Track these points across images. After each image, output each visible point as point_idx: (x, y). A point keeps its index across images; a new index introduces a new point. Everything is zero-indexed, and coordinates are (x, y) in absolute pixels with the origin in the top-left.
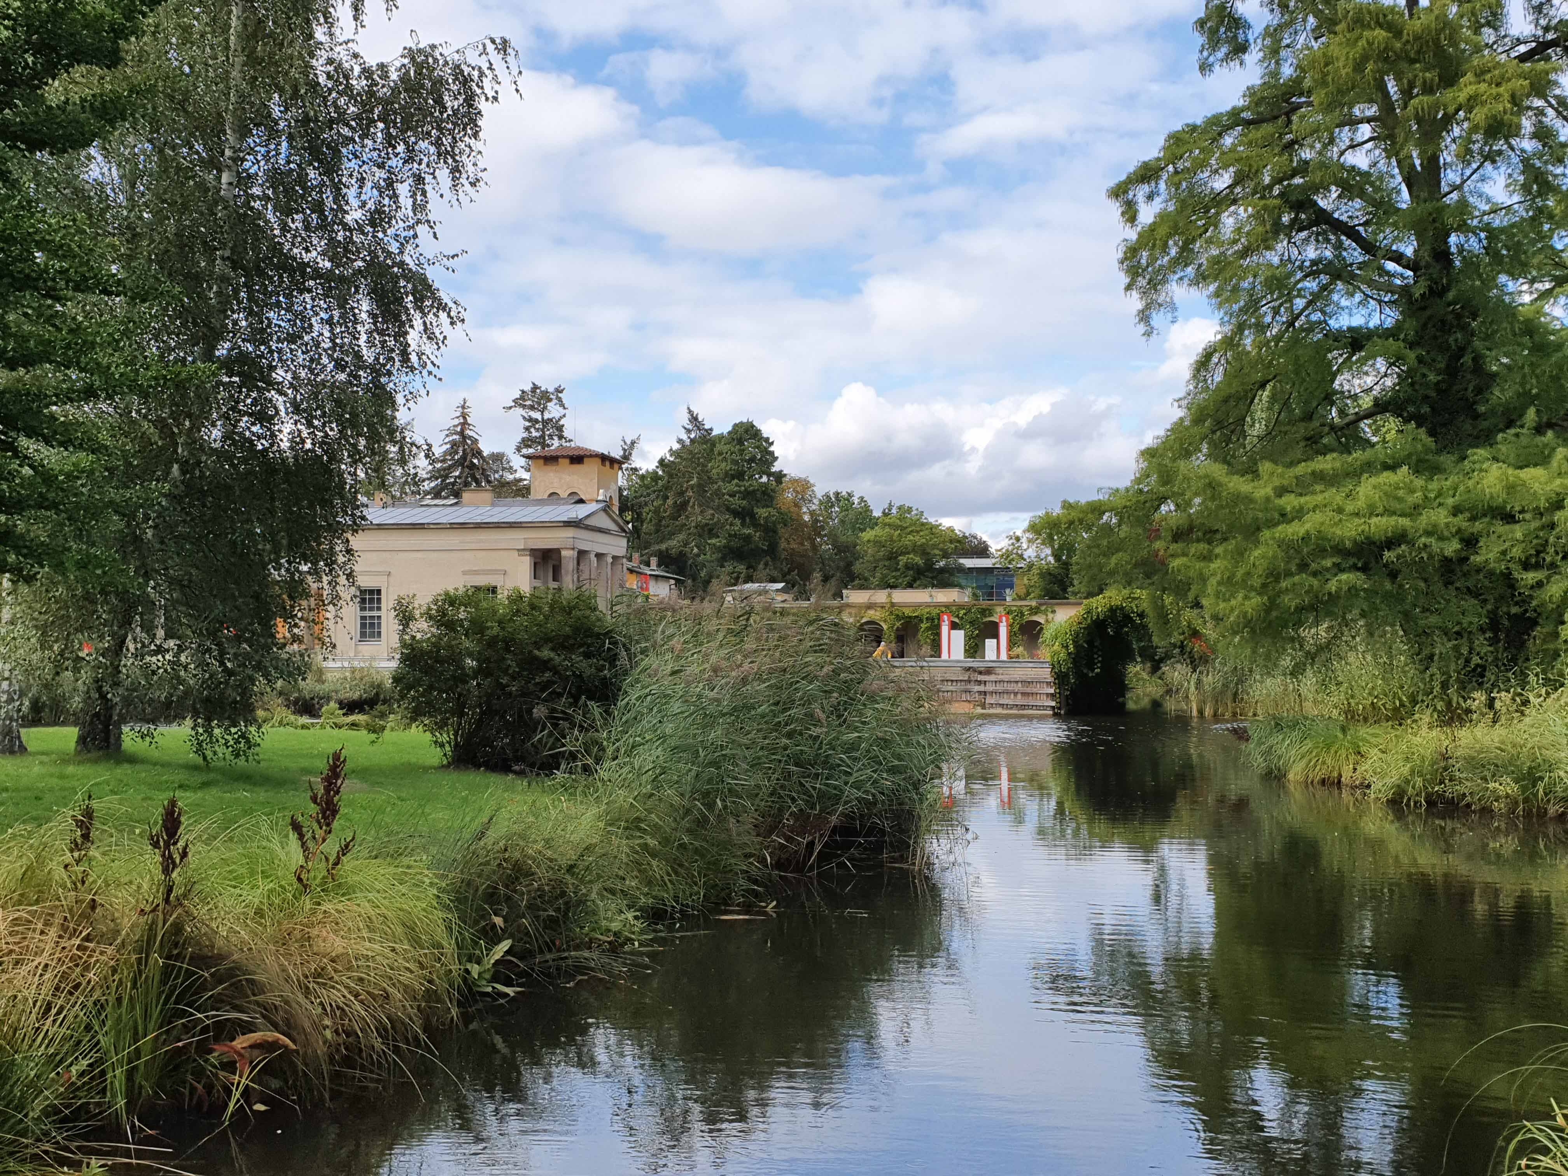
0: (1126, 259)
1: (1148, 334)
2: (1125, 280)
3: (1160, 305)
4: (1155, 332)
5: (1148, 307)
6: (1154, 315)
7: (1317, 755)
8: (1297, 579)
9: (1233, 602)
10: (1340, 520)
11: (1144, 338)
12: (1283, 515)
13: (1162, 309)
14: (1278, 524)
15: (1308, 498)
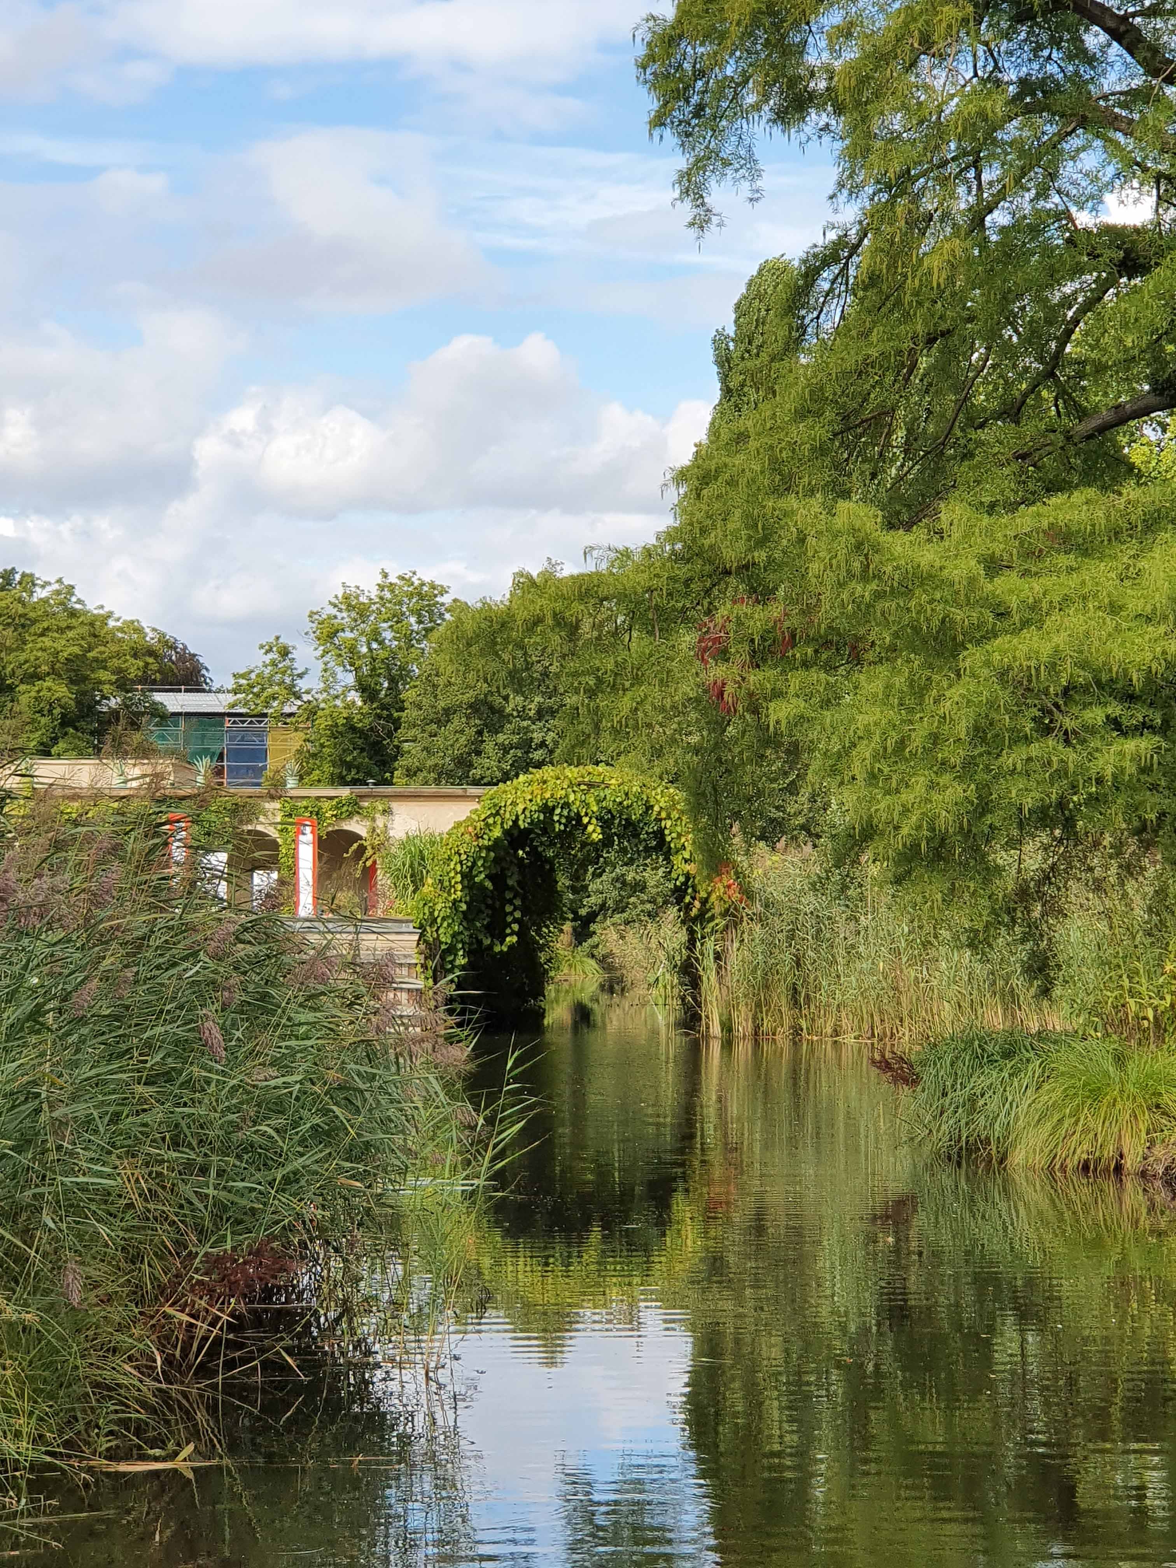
0: (651, 58)
1: (700, 223)
2: (650, 103)
3: (726, 163)
4: (715, 219)
5: (699, 165)
6: (713, 183)
7: (1075, 1113)
8: (1035, 750)
9: (907, 797)
10: (1117, 629)
11: (693, 232)
12: (1003, 615)
13: (729, 171)
14: (994, 634)
15: (1048, 581)
